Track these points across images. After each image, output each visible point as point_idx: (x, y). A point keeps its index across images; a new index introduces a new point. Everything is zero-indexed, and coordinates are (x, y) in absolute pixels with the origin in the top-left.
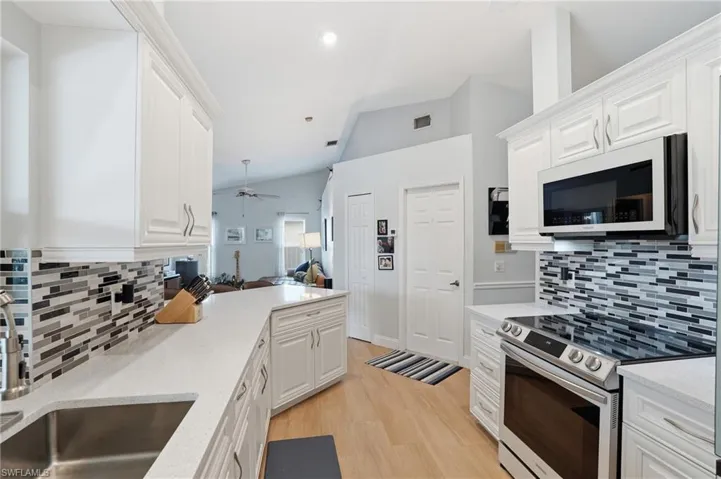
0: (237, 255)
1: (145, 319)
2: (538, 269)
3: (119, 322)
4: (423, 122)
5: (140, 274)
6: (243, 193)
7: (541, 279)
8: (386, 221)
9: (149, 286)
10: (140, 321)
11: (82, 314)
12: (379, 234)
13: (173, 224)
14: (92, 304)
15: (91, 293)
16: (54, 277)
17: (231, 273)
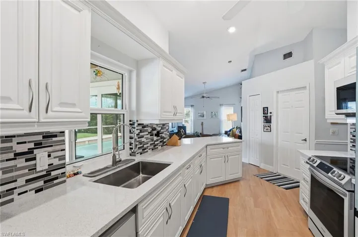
0: (202, 124)
1: (163, 143)
2: (349, 133)
3: (156, 143)
4: (288, 55)
5: (162, 129)
6: (203, 97)
7: (351, 139)
8: (267, 108)
9: (164, 133)
10: (162, 144)
11: (147, 139)
12: (264, 114)
13: (170, 112)
14: (149, 136)
15: (149, 133)
16: (140, 127)
17: (200, 131)
